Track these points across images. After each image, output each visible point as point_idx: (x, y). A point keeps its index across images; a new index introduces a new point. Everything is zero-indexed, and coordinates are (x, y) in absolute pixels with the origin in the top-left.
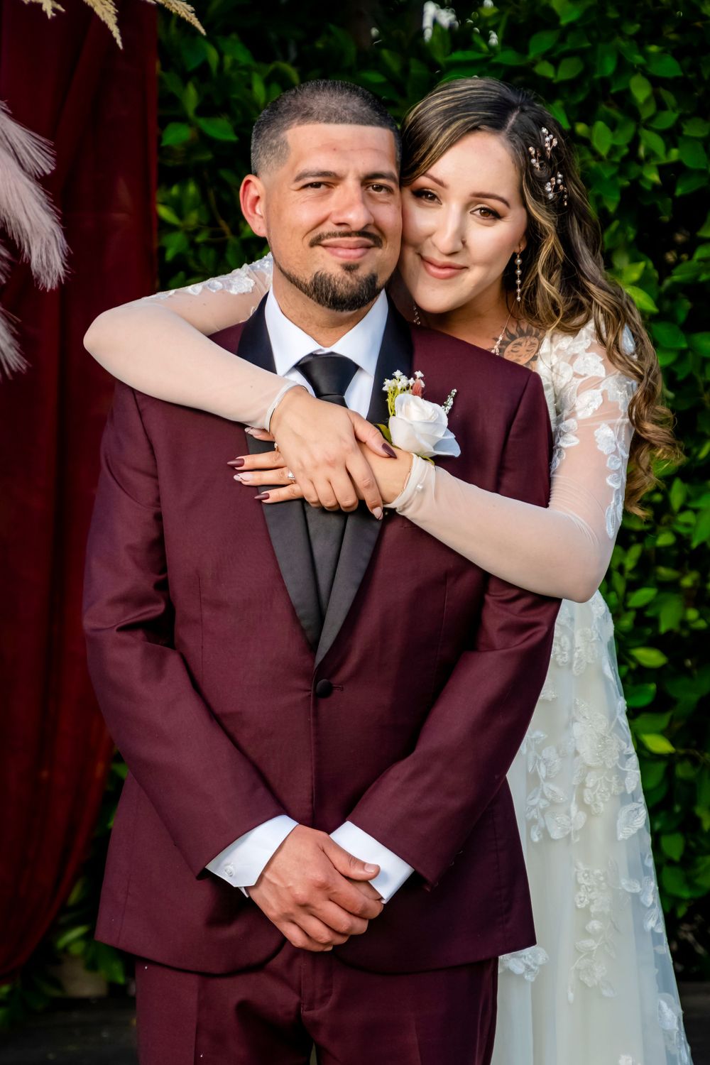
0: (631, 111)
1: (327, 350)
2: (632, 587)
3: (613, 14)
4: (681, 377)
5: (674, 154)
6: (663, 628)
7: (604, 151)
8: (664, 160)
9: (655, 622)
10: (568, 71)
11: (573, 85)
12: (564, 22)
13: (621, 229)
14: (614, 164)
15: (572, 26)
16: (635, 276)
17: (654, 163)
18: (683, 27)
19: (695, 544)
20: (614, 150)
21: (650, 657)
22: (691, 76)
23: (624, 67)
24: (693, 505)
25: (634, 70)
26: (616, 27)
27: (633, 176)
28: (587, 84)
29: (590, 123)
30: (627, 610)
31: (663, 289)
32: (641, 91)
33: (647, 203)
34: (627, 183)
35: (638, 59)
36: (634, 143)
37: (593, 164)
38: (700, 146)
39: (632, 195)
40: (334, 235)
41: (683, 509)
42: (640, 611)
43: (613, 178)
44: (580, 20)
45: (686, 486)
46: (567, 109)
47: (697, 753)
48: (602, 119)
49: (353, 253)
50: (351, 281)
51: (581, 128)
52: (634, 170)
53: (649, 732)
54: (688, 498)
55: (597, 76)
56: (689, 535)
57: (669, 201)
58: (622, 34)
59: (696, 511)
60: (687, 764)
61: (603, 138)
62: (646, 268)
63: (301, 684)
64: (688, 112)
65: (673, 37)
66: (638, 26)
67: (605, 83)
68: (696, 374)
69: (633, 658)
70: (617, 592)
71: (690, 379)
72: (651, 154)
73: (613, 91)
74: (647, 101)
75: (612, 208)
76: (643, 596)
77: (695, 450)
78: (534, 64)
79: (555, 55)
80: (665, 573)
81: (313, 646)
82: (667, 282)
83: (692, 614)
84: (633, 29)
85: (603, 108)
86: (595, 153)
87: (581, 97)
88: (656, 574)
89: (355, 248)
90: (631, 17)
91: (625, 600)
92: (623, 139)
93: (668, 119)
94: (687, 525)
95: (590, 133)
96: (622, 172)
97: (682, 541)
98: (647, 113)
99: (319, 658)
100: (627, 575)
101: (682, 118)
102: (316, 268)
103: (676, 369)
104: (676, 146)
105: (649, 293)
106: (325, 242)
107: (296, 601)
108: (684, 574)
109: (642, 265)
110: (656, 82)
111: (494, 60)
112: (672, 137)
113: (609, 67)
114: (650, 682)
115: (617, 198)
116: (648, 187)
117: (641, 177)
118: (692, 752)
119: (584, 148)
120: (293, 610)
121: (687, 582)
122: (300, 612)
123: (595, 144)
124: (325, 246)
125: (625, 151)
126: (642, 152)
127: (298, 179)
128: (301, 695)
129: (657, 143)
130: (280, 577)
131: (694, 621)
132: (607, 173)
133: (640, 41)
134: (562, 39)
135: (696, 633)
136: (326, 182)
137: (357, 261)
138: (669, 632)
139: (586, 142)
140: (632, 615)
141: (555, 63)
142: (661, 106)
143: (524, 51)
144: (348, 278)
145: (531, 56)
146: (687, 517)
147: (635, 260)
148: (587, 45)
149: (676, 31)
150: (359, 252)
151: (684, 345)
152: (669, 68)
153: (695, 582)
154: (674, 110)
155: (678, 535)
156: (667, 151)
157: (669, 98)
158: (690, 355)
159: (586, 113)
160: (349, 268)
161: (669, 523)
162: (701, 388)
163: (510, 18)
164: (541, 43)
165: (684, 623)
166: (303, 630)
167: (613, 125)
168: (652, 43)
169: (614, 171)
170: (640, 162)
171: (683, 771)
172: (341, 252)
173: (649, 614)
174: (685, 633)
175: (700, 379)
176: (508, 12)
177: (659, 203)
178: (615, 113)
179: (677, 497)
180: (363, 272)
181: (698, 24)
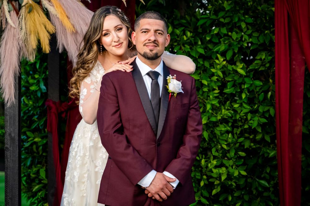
0: (241, 30)
1: (153, 70)
2: (239, 138)
3: (238, 8)
4: (251, 90)
5: (251, 40)
6: (245, 147)
7: (235, 39)
8: (248, 41)
9: (244, 146)
10: (227, 20)
11: (228, 24)
12: (226, 9)
13: (238, 56)
14: (237, 41)
15: (228, 11)
16: (241, 67)
17: (246, 42)
18: (254, 12)
19: (253, 128)
20: (237, 38)
21: (242, 154)
22: (255, 23)
23: (240, 20)
24: (253, 119)
25: (242, 21)
26: (238, 11)
27: (241, 44)
28: (231, 24)
29: (232, 32)
30: (238, 143)
31: (247, 70)
32: (243, 25)
33: (244, 51)
34: (240, 46)
35: (243, 18)
36: (242, 37)
37: (232, 42)
38: (256, 38)
39: (241, 49)
40: (148, 43)
41: (250, 120)
42: (240, 143)
43: (236, 44)
44: (230, 9)
45: (251, 115)
46: (227, 29)
47: (252, 177)
48: (234, 32)
49: (152, 47)
50: (151, 54)
51: (230, 34)
52: (241, 43)
53: (241, 170)
54: (252, 118)
55: (234, 22)
56: (252, 126)
57: (249, 50)
58: (240, 13)
59: (253, 120)
60: (250, 179)
61: (234, 36)
62: (243, 65)
63: (154, 143)
64: (254, 31)
65: (251, 14)
66: (243, 11)
67: (235, 23)
68: (254, 89)
69: (238, 154)
70: (235, 139)
71: (253, 91)
72: (245, 40)
73: (237, 25)
74: (245, 28)
75: (236, 51)
76: (241, 139)
77: (253, 107)
78: (220, 18)
79: (224, 17)
80: (247, 135)
81: (156, 135)
82: (248, 69)
83: (252, 144)
84: (242, 12)
85: (235, 29)
86: (233, 39)
87: (230, 27)
88: (244, 135)
89: (152, 46)
90: (242, 9)
91: (237, 140)
92: (239, 36)
93: (249, 32)
94: (251, 123)
95: (232, 35)
96: (239, 43)
97: (250, 127)
98: (245, 30)
99: (158, 137)
100: (237, 135)
101: (253, 32)
102: (144, 51)
103: (250, 88)
104: (251, 38)
105: (244, 71)
106: (146, 45)
107: (152, 125)
108: (251, 135)
109: (243, 64)
110: (247, 24)
111: (211, 18)
112: (250, 36)
113: (236, 20)
114: (242, 159)
115: (237, 49)
116: (244, 47)
117: (243, 45)
118: (251, 176)
119: (230, 38)
120: (151, 127)
121: (251, 137)
122: (153, 127)
123: (233, 37)
124: (147, 46)
125: (240, 39)
126: (243, 39)
127: (141, 30)
128: (153, 146)
129: (247, 37)
130: (148, 119)
131: (253, 146)
132: (235, 43)
133: (244, 15)
134: (226, 14)
135: (253, 149)
136: (147, 31)
137: (153, 49)
138: (247, 148)
139: (231, 37)
140: (238, 144)
141: (224, 19)
142: (248, 29)
143: (217, 16)
144: (151, 53)
145: (219, 17)
146: (251, 122)
147: (241, 63)
148: (232, 15)
149: (252, 13)
150: (153, 47)
151: (252, 83)
152: (250, 20)
153: (253, 137)
154: (251, 30)
155: (249, 126)
156: (249, 39)
157: (250, 27)
158: (253, 85)
159: (231, 30)
160: (151, 51)
161: (247, 123)
162: (255, 93)
163: (214, 9)
164: (221, 14)
165: (250, 146)
166: (153, 131)
167: (237, 33)
168: (246, 15)
169: (237, 43)
170: (243, 41)
171: (249, 180)
172: (150, 47)
173: (242, 144)
174: (250, 149)
175: (255, 91)
176: (214, 7)
177: (247, 51)
178: (238, 31)
179: (249, 117)
180: (154, 52)
181: (257, 11)
